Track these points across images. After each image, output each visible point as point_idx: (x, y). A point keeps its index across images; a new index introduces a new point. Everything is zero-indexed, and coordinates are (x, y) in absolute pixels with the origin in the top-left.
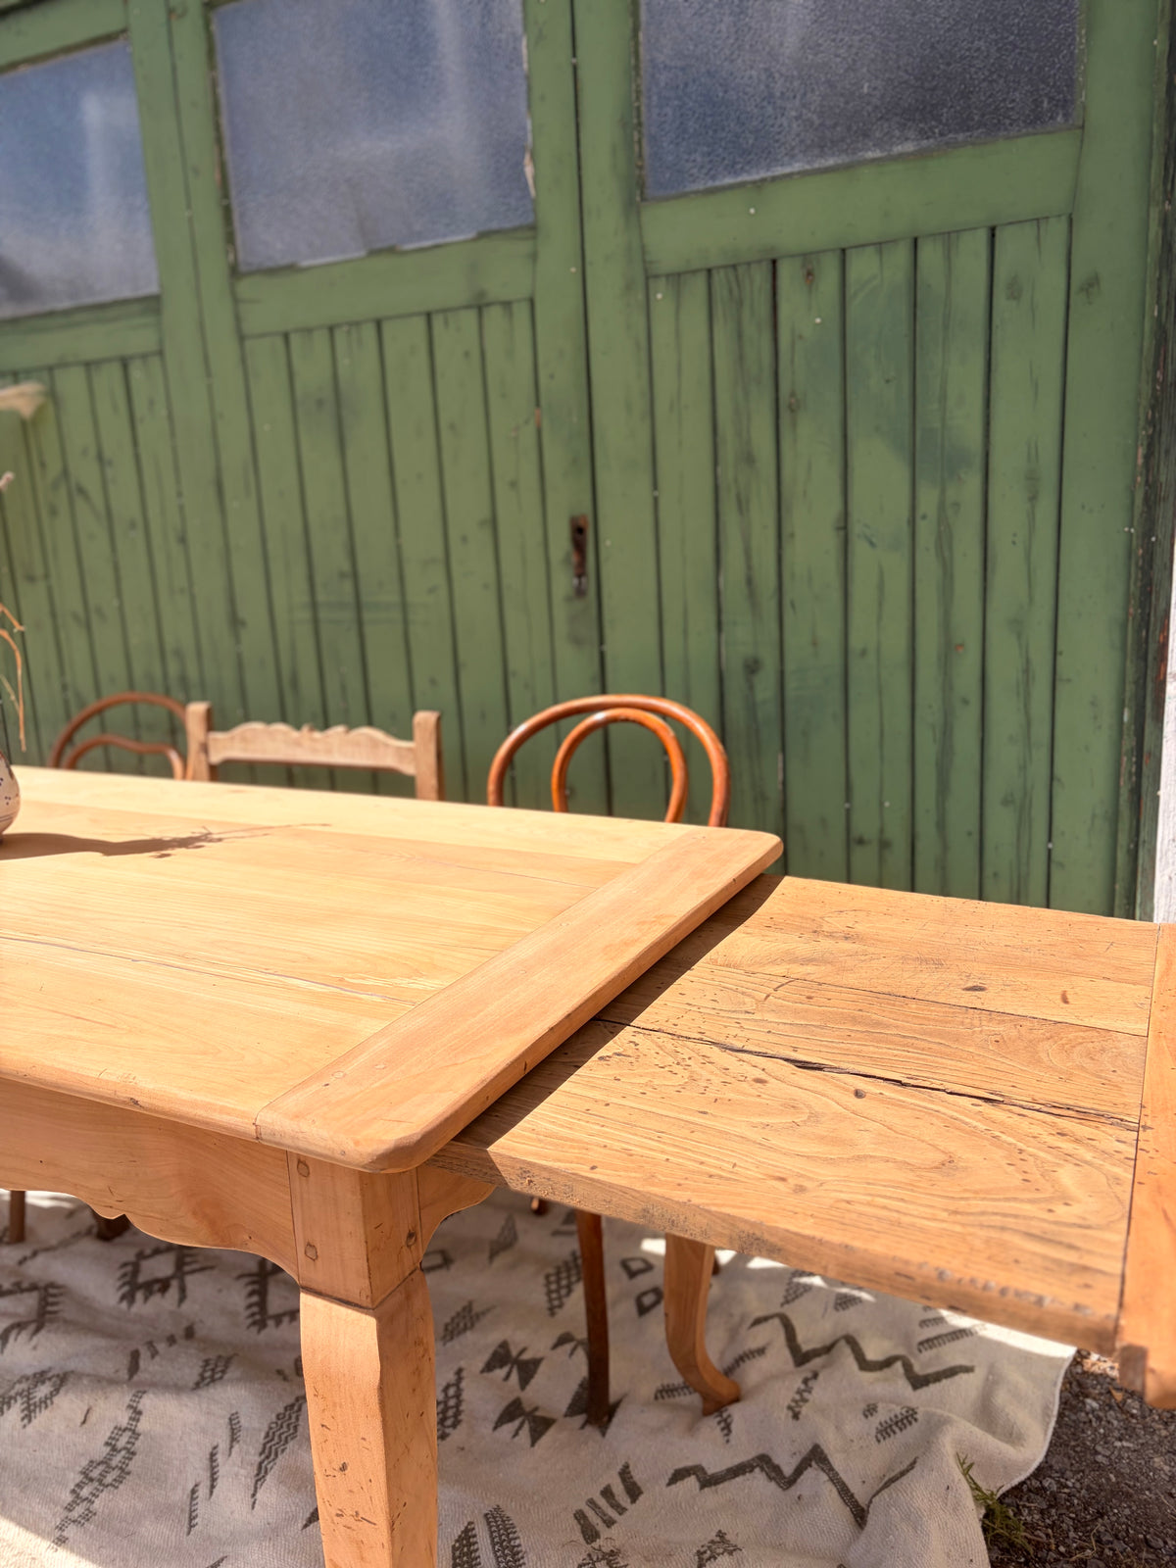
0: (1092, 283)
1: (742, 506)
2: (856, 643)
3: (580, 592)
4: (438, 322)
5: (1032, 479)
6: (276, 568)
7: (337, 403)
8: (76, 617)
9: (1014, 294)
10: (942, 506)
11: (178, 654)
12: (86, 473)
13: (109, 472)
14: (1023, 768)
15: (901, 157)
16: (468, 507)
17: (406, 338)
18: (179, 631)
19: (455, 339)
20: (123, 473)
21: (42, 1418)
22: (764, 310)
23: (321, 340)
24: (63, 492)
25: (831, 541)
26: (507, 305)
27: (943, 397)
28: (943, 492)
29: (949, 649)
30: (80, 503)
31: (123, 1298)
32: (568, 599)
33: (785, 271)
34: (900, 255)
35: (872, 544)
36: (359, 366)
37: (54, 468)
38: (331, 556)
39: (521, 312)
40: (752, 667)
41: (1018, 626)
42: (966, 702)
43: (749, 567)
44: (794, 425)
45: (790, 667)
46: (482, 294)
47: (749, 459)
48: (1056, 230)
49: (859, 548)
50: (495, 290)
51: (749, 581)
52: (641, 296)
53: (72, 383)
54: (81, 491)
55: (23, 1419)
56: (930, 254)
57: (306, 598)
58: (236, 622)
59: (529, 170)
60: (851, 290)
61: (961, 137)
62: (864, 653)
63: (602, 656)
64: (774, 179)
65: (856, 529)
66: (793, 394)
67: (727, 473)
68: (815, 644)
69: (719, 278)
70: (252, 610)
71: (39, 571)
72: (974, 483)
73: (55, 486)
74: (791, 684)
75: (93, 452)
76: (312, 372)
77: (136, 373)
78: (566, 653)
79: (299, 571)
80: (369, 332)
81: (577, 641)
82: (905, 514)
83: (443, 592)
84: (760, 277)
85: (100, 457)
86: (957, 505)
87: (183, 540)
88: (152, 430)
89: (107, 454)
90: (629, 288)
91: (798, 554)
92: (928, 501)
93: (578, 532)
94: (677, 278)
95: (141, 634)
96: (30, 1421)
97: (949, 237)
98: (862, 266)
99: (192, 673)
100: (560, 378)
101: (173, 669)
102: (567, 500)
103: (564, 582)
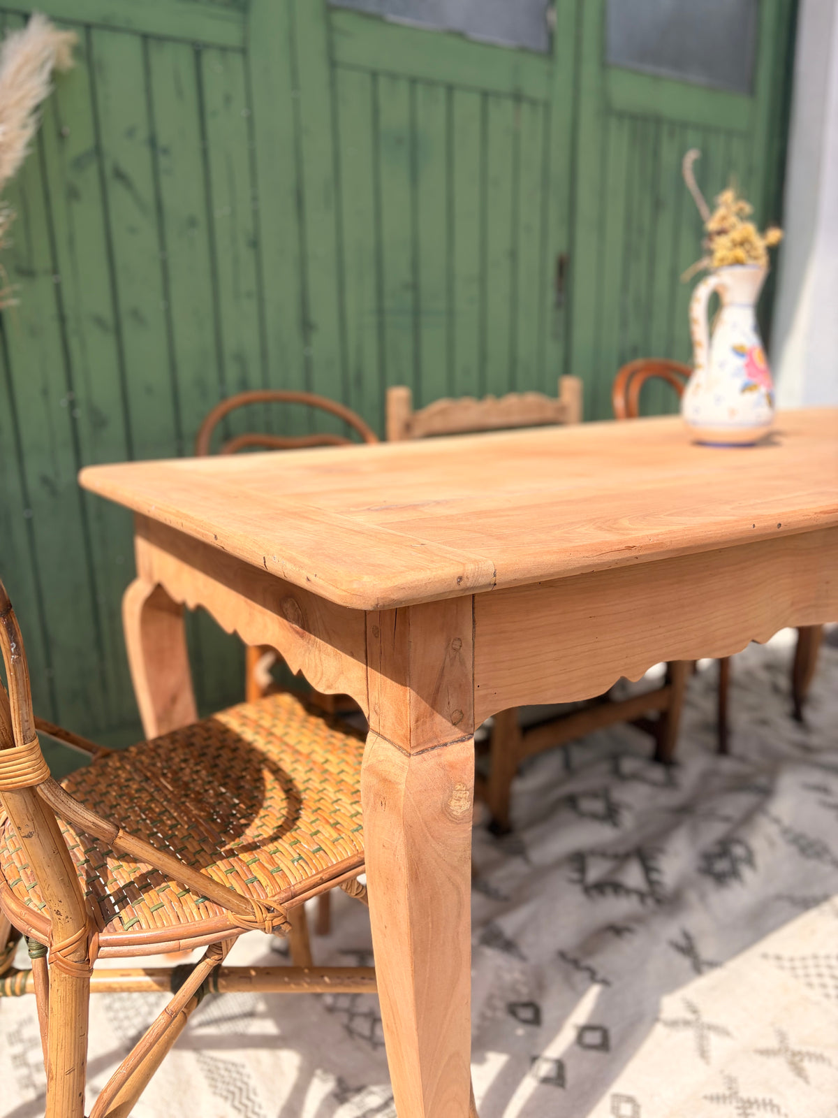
3: (559, 304)
4: (489, 102)
6: (351, 279)
7: (413, 145)
8: (99, 321)
11: (240, 359)
12: (134, 160)
13: (164, 161)
17: (467, 105)
18: (241, 335)
20: (185, 164)
22: (652, 148)
23: (404, 87)
24: (92, 172)
26: (533, 103)
30: (117, 192)
32: (552, 309)
38: (398, 271)
39: (541, 112)
43: (638, 293)
44: (658, 214)
46: (519, 91)
47: (641, 231)
50: (527, 91)
53: (118, 52)
54: (120, 175)
57: (374, 304)
58: (306, 326)
59: (552, 16)
70: (323, 315)
71: (42, 261)
73: (79, 164)
75: (142, 134)
76: (395, 114)
77: (212, 63)
79: (370, 280)
80: (443, 94)
81: (555, 337)
83: (478, 303)
85: (152, 142)
87: (255, 244)
89: (163, 141)
90: (597, 114)
93: (560, 265)
95: (191, 339)
99: (255, 375)
101: (232, 373)
102: (556, 244)
103: (551, 296)
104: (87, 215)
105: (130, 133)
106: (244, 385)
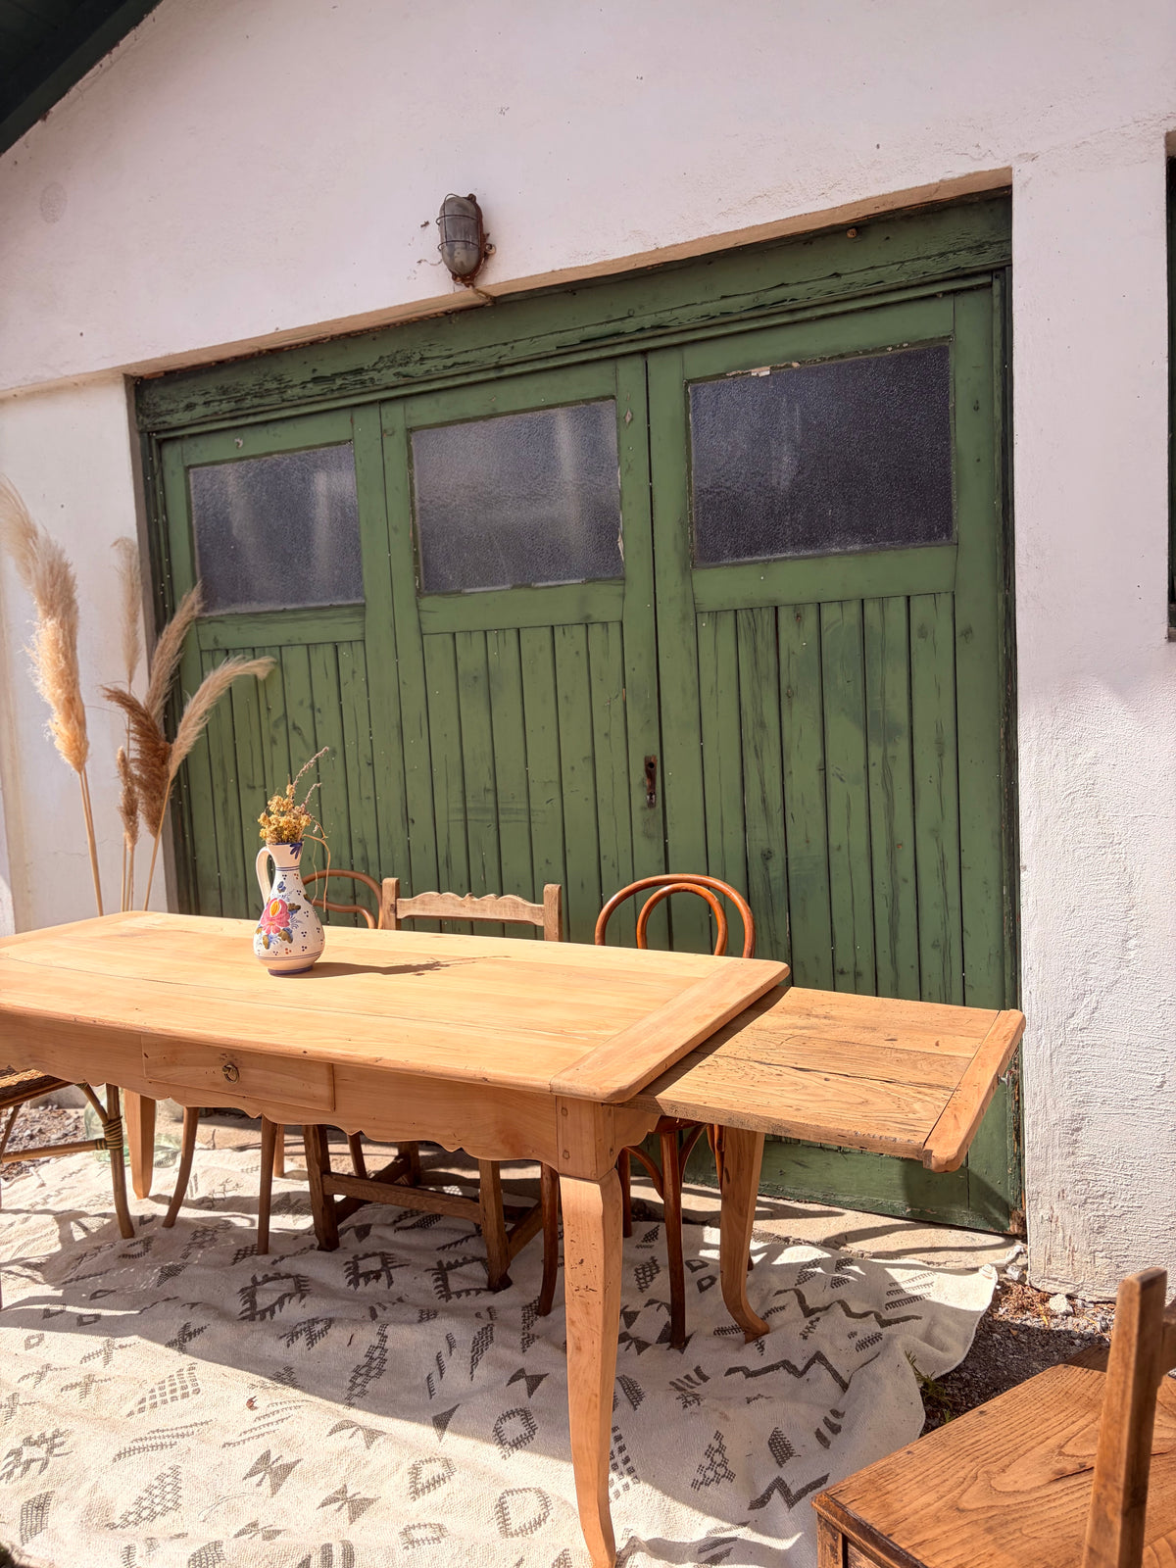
0: (968, 632)
1: (758, 754)
2: (833, 842)
3: (651, 805)
4: (558, 632)
5: (940, 743)
6: (439, 787)
7: (488, 678)
9: (923, 634)
10: (885, 757)
11: (362, 841)
12: (301, 717)
13: (319, 716)
14: (944, 923)
15: (851, 553)
16: (575, 746)
17: (536, 642)
18: (363, 826)
19: (570, 644)
20: (330, 717)
21: (320, 1343)
22: (771, 636)
23: (478, 638)
24: (282, 728)
25: (815, 778)
26: (605, 624)
27: (883, 694)
28: (885, 750)
29: (893, 848)
30: (294, 736)
31: (350, 1283)
32: (643, 809)
33: (783, 614)
34: (855, 608)
35: (841, 780)
36: (504, 657)
37: (277, 712)
38: (479, 777)
39: (614, 630)
40: (767, 856)
41: (935, 833)
42: (906, 881)
43: (763, 792)
44: (790, 705)
45: (791, 857)
46: (588, 617)
47: (762, 725)
48: (945, 601)
49: (833, 781)
50: (597, 616)
51: (764, 801)
52: (692, 624)
53: (295, 658)
54: (295, 728)
55: (308, 1344)
56: (872, 610)
57: (460, 805)
58: (407, 820)
59: (621, 545)
60: (824, 627)
61: (887, 544)
62: (839, 848)
63: (666, 844)
64: (775, 560)
65: (831, 770)
66: (789, 687)
67: (748, 735)
68: (808, 842)
69: (741, 616)
70: (420, 812)
71: (259, 782)
72: (904, 744)
73: (276, 725)
74: (792, 868)
75: (307, 703)
76: (471, 657)
77: (344, 652)
78: (640, 842)
79: (457, 787)
80: (512, 636)
81: (648, 836)
82: (862, 762)
83: (557, 802)
84: (767, 617)
85: (312, 707)
86: (894, 757)
87: (371, 764)
88: (353, 690)
89: (317, 706)
90: (684, 618)
91: (794, 784)
92: (876, 754)
93: (650, 767)
94: (715, 614)
96: (313, 1345)
97: (883, 600)
98: (830, 614)
99: (372, 854)
100: (639, 670)
101: (357, 853)
102: (643, 745)
103: (640, 797)
104: (280, 752)
105: (301, 703)
106: (365, 859)
